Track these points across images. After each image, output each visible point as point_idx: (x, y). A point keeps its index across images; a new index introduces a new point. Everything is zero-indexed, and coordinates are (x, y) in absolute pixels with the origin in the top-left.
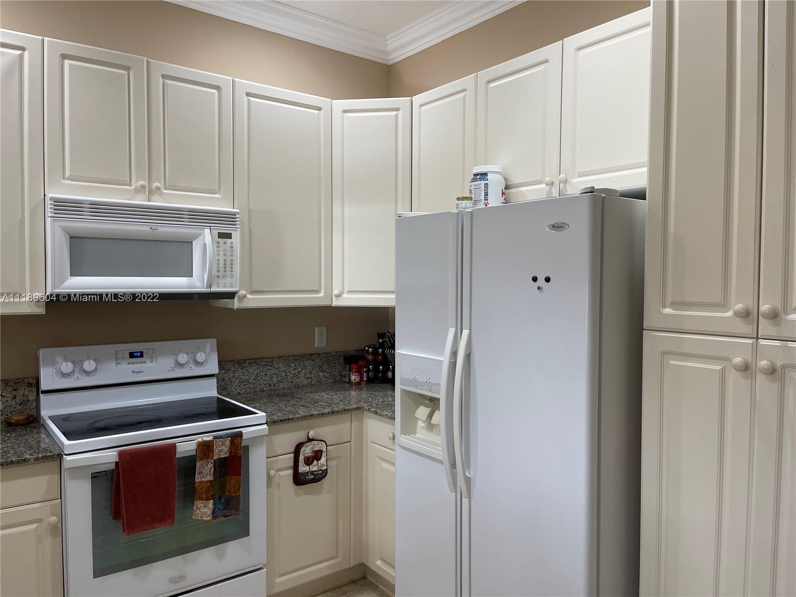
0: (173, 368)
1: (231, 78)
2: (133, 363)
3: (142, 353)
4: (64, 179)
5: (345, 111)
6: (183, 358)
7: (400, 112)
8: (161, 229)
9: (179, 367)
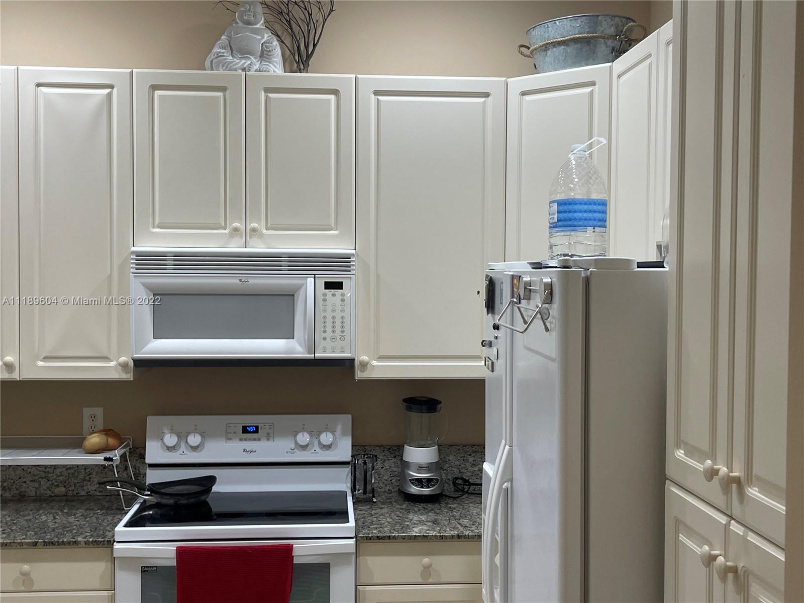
0: (292, 450)
1: (353, 76)
2: (246, 440)
3: (257, 427)
4: (154, 228)
5: (524, 94)
6: (304, 438)
7: (596, 88)
8: (252, 281)
9: (300, 449)
